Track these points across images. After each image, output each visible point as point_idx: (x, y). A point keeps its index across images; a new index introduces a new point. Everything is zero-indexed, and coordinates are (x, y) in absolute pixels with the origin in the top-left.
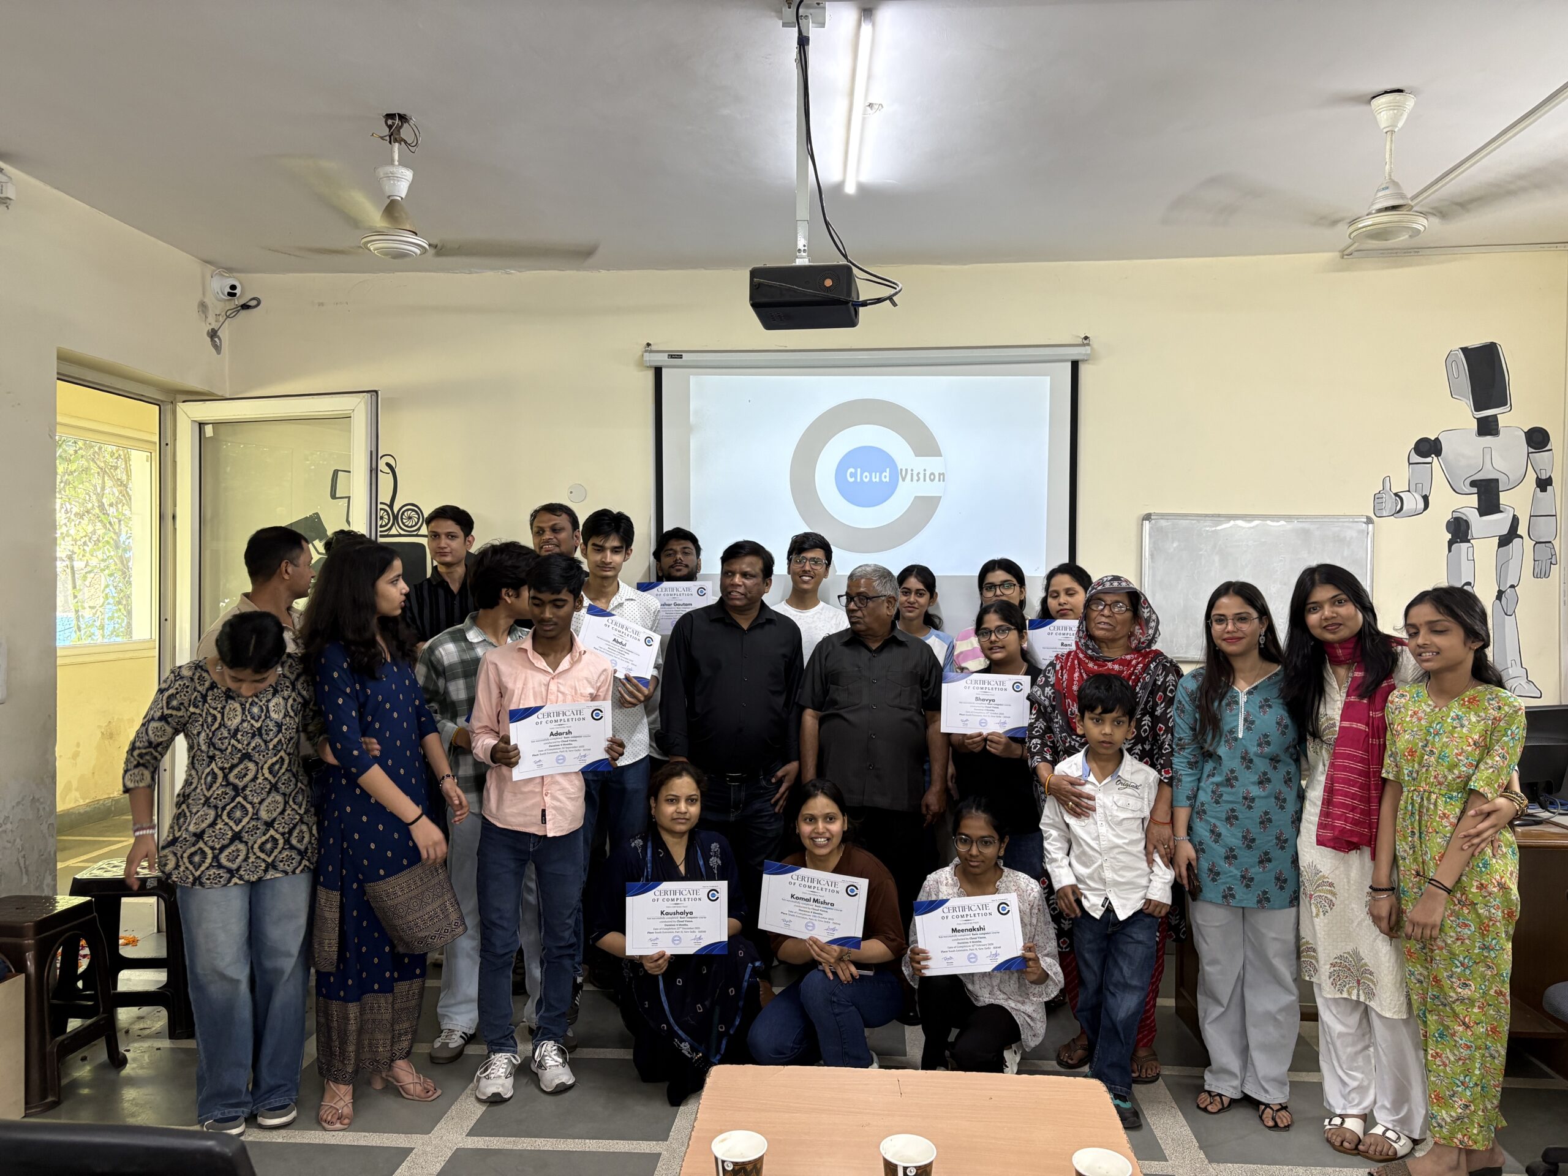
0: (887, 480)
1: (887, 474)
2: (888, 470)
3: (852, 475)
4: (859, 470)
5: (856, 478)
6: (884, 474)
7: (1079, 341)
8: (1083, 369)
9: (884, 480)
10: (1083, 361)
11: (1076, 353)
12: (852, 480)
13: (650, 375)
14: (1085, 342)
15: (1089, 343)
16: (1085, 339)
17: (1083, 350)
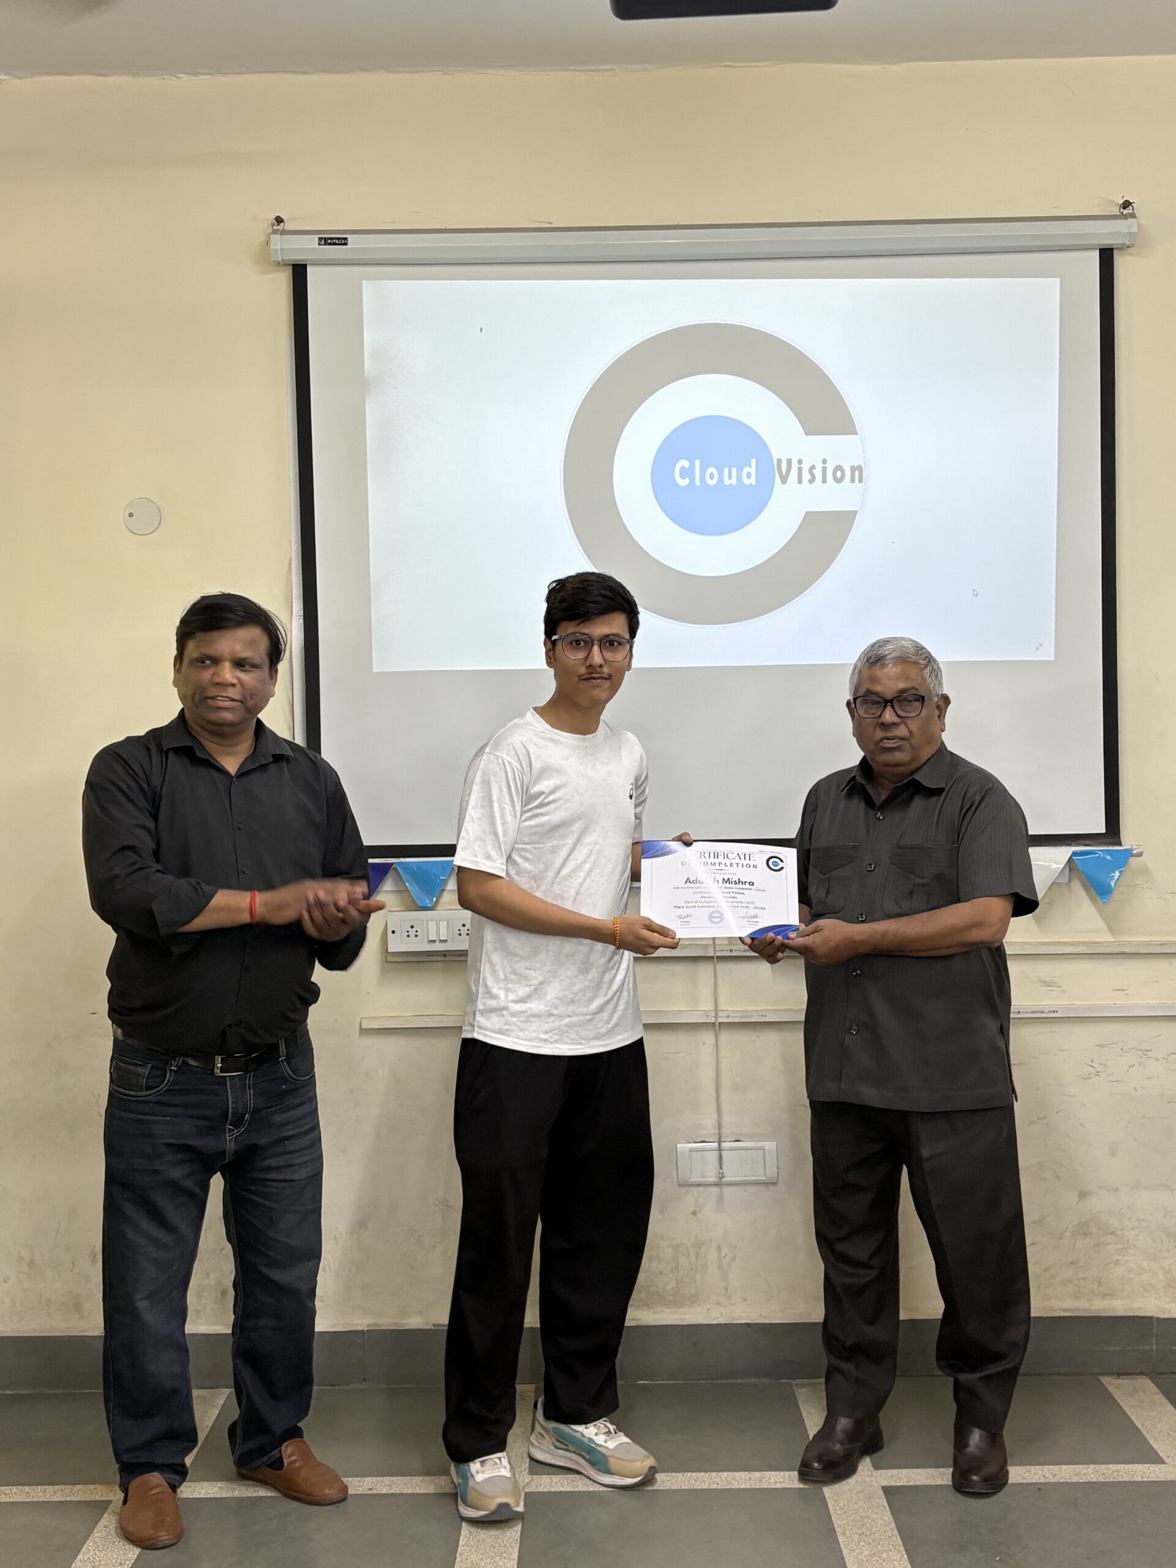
0: (751, 481)
1: (751, 470)
2: (753, 462)
3: (684, 473)
4: (697, 462)
5: (692, 480)
6: (745, 469)
7: (1116, 211)
8: (1121, 263)
9: (744, 482)
10: (1123, 248)
11: (1108, 233)
12: (684, 482)
13: (283, 282)
14: (1125, 212)
15: (1134, 214)
16: (1124, 208)
17: (1122, 226)
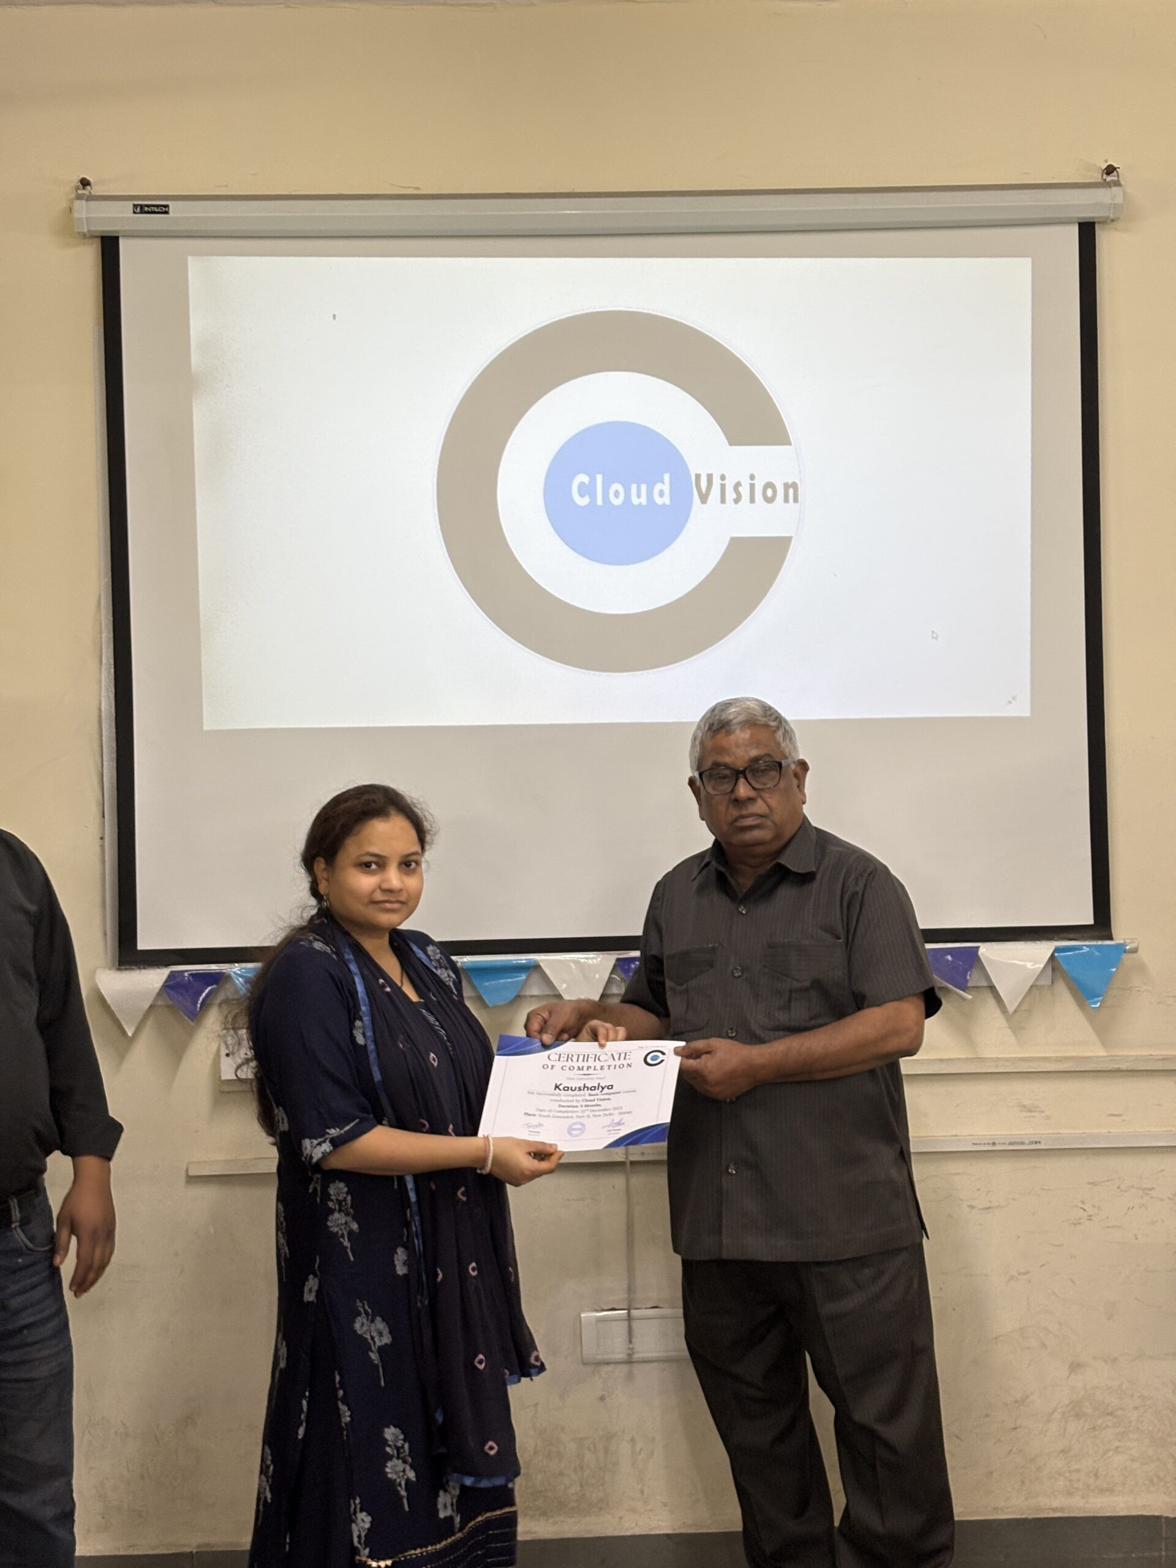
0: (666, 500)
1: (666, 488)
2: (667, 477)
3: (583, 490)
4: (599, 478)
5: (593, 498)
6: (658, 487)
7: (1097, 177)
8: (1104, 240)
9: (659, 501)
10: (1105, 222)
11: (1087, 204)
13: (89, 258)
14: (1109, 179)
15: (1119, 181)
16: (1108, 174)
17: (1104, 196)
